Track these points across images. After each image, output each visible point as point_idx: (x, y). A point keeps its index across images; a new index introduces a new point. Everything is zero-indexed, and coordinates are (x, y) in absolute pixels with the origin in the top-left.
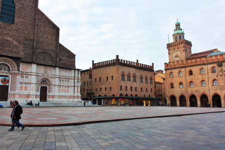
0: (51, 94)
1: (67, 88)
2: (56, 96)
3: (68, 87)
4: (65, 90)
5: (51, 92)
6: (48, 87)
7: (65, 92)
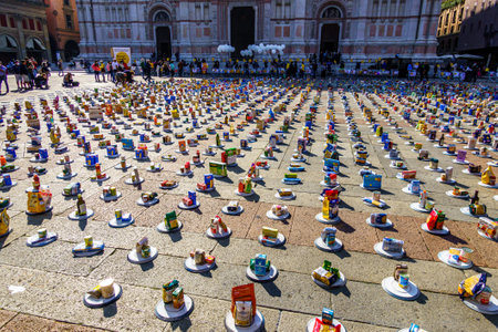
0: (347, 42)
1: (395, 25)
2: (359, 47)
3: (401, 19)
4: (390, 29)
5: (348, 37)
6: (341, 25)
7: (389, 35)
